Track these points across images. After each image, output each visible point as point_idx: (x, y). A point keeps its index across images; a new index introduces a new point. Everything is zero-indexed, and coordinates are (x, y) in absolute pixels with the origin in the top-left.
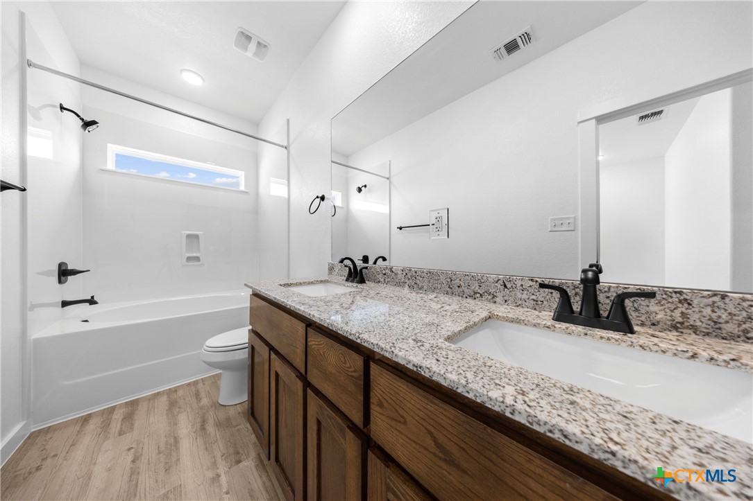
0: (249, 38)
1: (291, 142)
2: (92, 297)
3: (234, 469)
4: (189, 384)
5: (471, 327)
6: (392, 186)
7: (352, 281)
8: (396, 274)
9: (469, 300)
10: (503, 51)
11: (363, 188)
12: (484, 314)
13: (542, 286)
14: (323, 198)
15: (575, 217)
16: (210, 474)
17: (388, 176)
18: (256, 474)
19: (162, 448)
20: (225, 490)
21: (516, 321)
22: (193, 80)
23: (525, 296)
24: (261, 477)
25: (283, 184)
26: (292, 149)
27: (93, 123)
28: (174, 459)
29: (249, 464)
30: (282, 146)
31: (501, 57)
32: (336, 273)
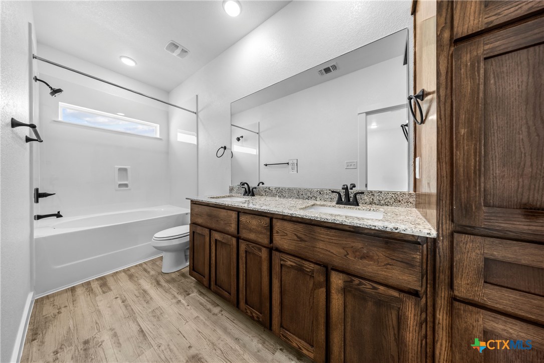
0: (177, 47)
1: (199, 110)
2: (59, 212)
3: (187, 297)
4: (136, 266)
5: (307, 207)
6: (260, 138)
7: (248, 195)
8: (272, 191)
9: (306, 200)
10: (323, 71)
11: (241, 138)
12: (312, 204)
13: (333, 192)
14: (225, 148)
15: (357, 162)
16: (174, 301)
17: (257, 132)
18: (201, 298)
19: (138, 295)
20: (186, 304)
21: (323, 205)
22: (128, 63)
23: (327, 197)
24: (204, 298)
25: (194, 135)
26: (200, 115)
27: (59, 91)
28: (149, 298)
29: (195, 294)
30: (193, 112)
31: (322, 74)
32: (235, 191)
